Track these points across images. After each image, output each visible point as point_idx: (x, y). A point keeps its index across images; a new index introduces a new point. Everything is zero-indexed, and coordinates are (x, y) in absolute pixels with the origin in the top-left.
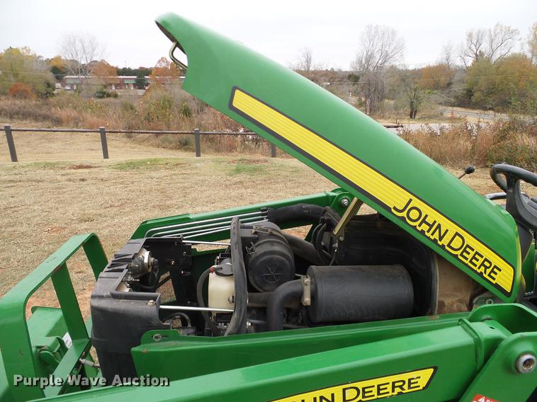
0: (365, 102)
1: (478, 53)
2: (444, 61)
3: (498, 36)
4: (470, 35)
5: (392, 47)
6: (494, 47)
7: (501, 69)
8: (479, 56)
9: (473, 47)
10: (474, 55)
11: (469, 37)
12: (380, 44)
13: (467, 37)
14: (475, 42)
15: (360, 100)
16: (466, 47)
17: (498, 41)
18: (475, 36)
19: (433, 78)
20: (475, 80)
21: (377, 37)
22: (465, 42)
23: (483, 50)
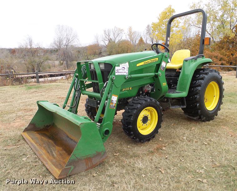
0: (63, 63)
1: (110, 39)
2: (96, 43)
3: (116, 32)
4: (105, 31)
5: (72, 36)
6: (115, 36)
7: (120, 45)
8: (110, 41)
9: (107, 36)
10: (108, 40)
11: (105, 32)
12: (65, 34)
13: (104, 32)
14: (107, 34)
15: (60, 62)
16: (104, 37)
17: (116, 34)
18: (107, 32)
19: (92, 50)
20: (111, 51)
21: (63, 31)
22: (104, 34)
23: (111, 38)
